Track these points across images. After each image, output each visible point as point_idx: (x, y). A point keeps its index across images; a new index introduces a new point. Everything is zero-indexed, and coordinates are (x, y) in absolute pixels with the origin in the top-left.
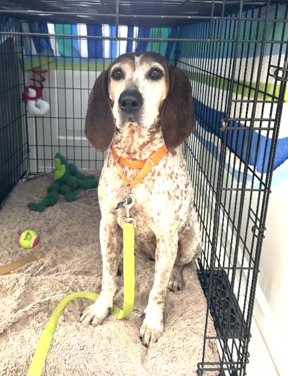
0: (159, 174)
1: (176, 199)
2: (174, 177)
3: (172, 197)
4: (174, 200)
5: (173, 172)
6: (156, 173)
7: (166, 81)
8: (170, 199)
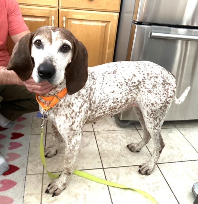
0: (61, 106)
1: (71, 119)
2: (70, 105)
3: (68, 118)
4: (70, 119)
5: (70, 103)
6: (59, 106)
7: (72, 52)
8: (67, 119)
